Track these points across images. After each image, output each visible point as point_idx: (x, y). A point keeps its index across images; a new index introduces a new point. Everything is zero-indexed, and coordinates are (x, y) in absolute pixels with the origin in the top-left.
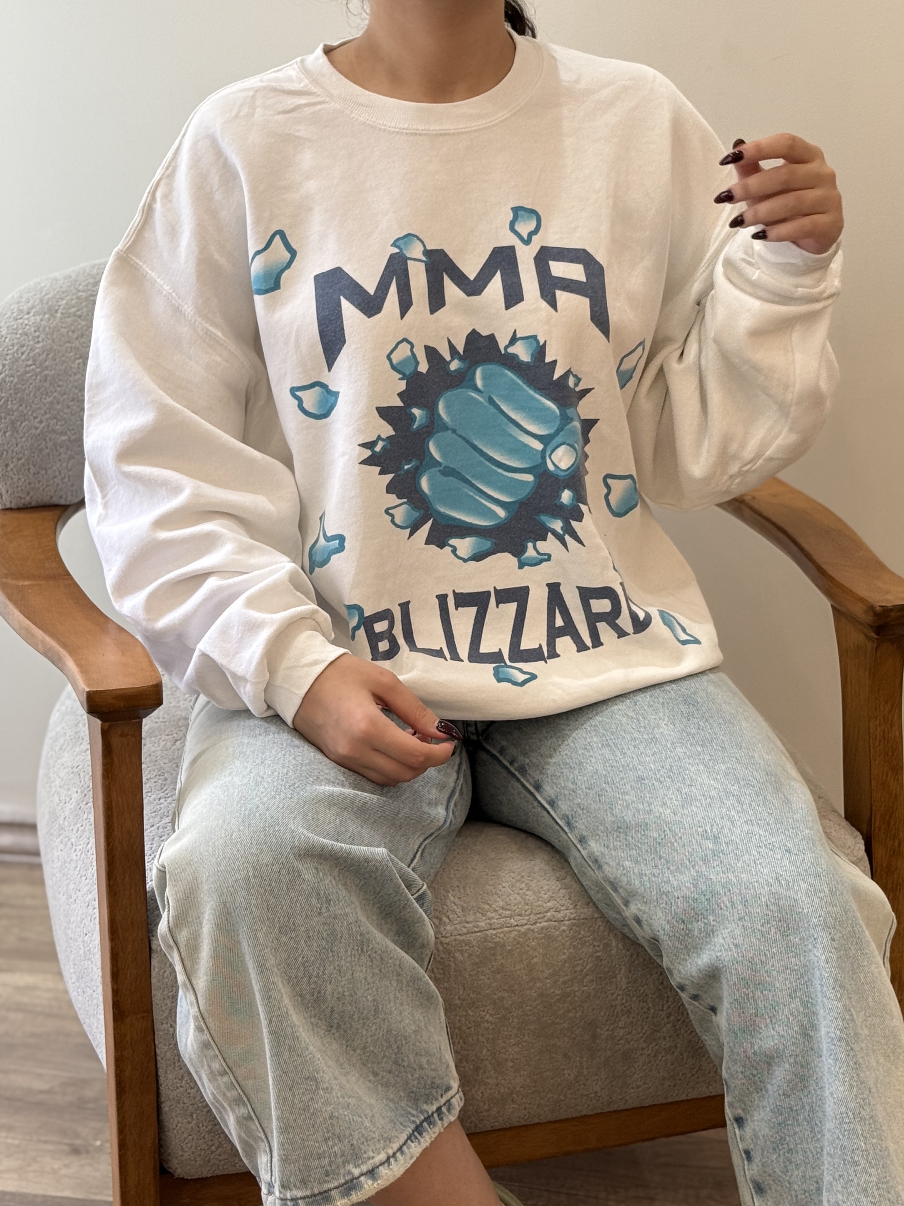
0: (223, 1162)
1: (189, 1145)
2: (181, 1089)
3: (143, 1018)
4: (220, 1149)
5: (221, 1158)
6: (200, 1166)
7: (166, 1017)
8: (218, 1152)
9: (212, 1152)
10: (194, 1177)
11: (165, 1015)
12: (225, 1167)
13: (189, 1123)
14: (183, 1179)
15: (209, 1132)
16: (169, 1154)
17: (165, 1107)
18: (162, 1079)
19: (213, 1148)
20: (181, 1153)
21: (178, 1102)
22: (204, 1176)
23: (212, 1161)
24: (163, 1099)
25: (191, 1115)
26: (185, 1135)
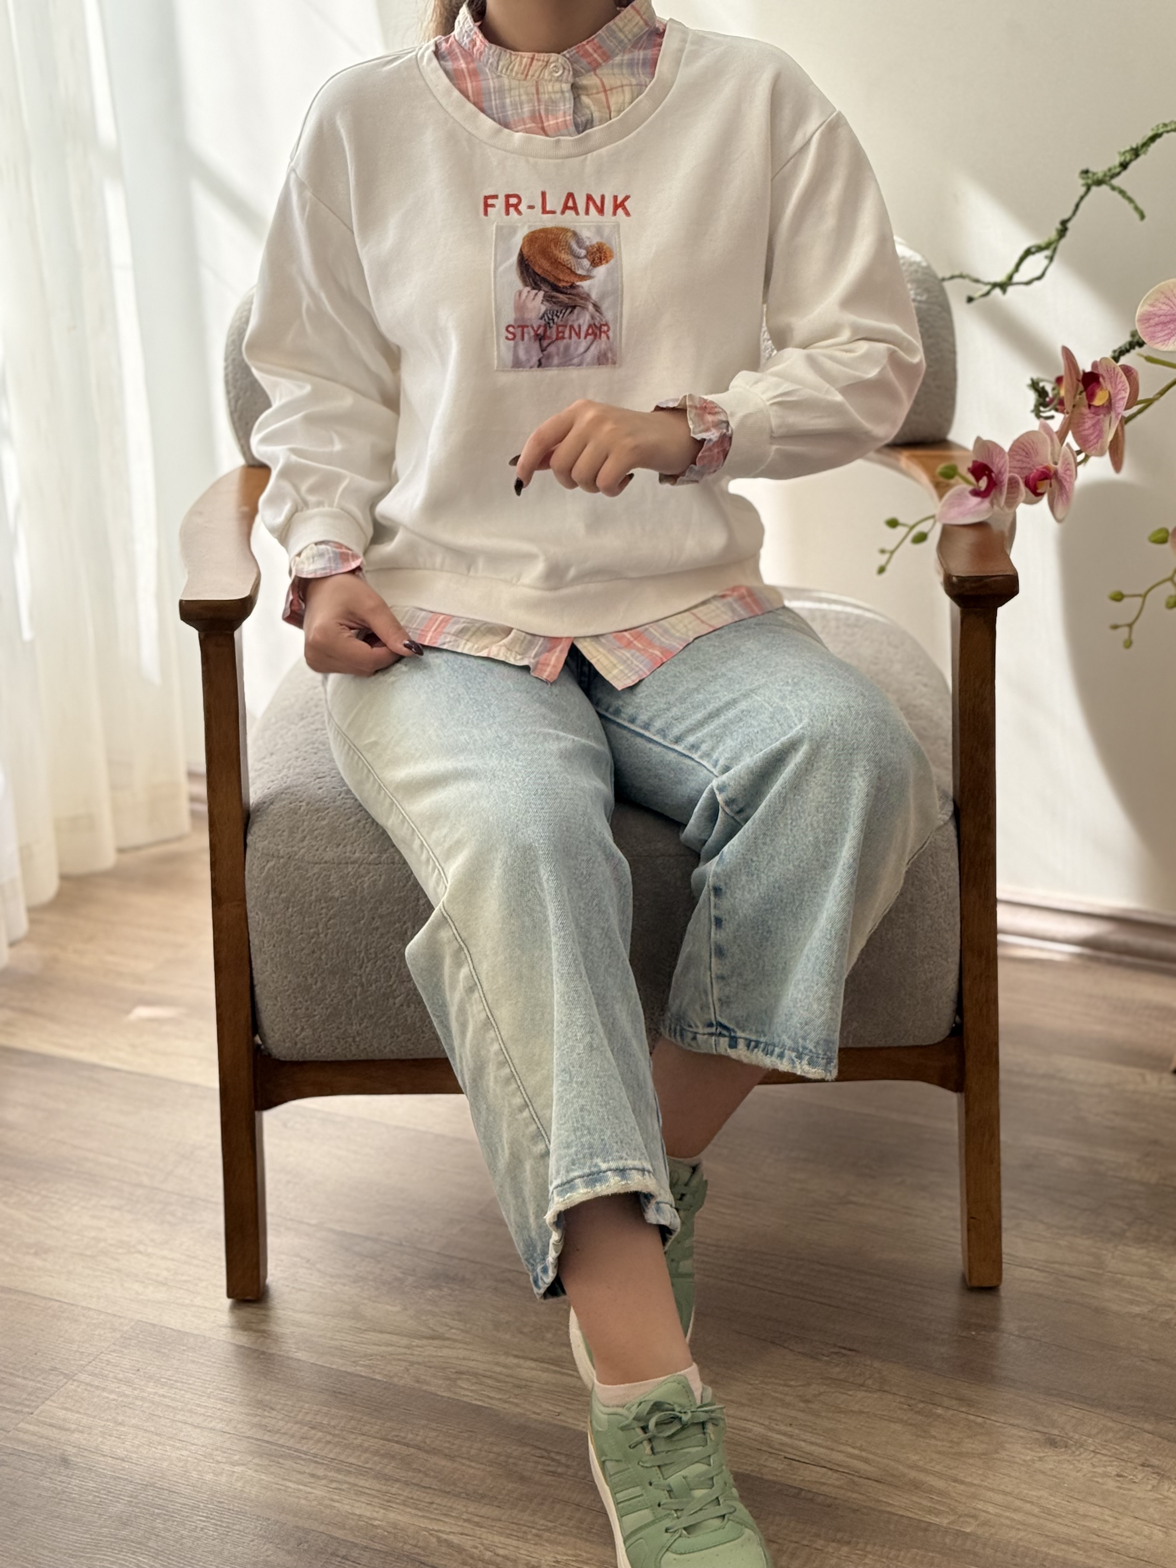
0: (308, 1047)
1: (277, 1027)
2: (267, 973)
3: (239, 905)
4: (304, 1034)
5: (307, 1041)
6: (289, 1048)
7: (254, 906)
8: (301, 1036)
9: (297, 1036)
10: (288, 1059)
11: (253, 903)
12: (312, 1052)
13: (275, 1005)
14: (279, 1061)
15: (292, 1015)
16: (265, 1035)
17: (258, 990)
18: (253, 963)
19: (297, 1031)
20: (272, 1034)
21: (265, 985)
22: (295, 1059)
23: (299, 1045)
24: (255, 982)
25: (276, 998)
26: (273, 1017)
